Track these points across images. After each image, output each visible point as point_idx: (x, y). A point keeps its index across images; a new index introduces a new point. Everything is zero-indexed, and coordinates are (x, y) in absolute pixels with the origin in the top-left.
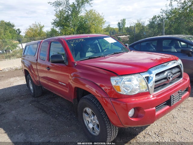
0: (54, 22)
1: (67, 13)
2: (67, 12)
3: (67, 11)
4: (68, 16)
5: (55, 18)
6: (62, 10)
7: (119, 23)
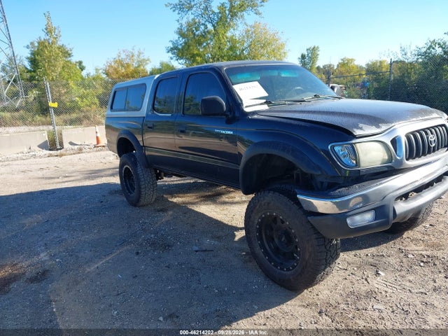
0: (172, 46)
1: (203, 27)
2: (203, 24)
3: (203, 22)
4: (204, 36)
5: (177, 38)
6: (193, 19)
7: (303, 57)
